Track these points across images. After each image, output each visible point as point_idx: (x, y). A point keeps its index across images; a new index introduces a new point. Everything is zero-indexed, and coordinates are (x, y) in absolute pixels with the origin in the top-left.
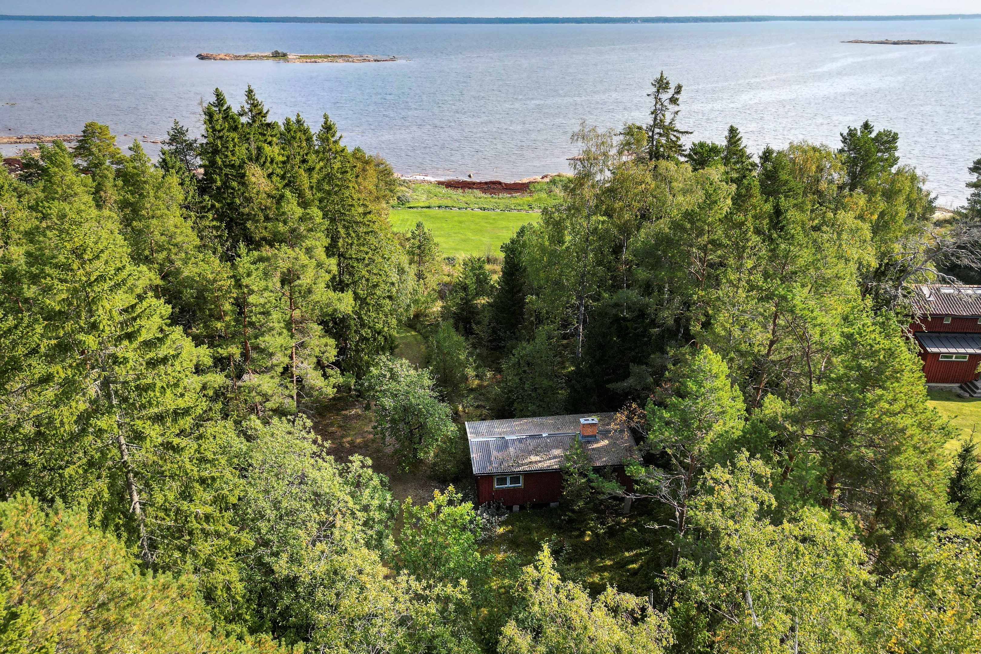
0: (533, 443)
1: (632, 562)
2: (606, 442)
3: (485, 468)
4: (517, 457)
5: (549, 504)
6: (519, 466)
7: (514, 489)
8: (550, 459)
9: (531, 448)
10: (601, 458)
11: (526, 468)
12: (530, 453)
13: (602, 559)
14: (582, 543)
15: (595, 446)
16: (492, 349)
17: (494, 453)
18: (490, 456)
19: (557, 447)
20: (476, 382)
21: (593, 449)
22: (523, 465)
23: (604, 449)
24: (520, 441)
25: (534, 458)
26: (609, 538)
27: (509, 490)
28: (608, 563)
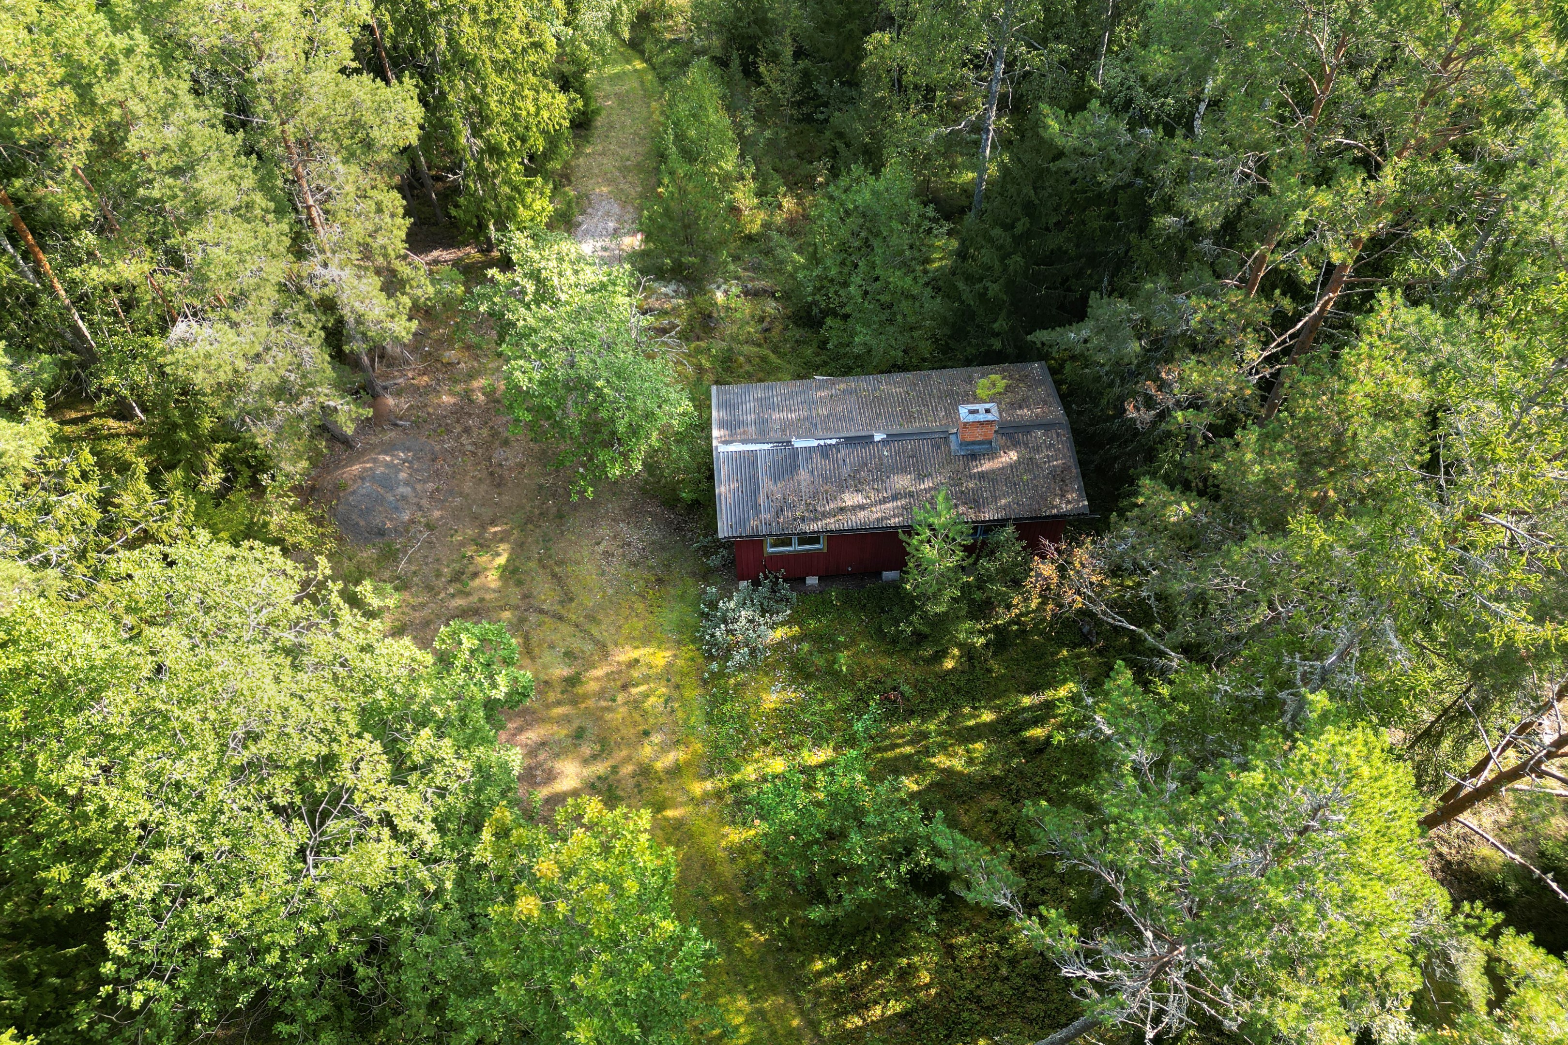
0: (851, 457)
1: (1036, 722)
2: (1013, 456)
3: (743, 523)
4: (815, 495)
5: (880, 574)
6: (815, 519)
7: (807, 554)
8: (884, 501)
9: (845, 471)
10: (995, 499)
11: (831, 524)
12: (842, 486)
13: (975, 708)
14: (938, 676)
15: (987, 466)
16: (799, 121)
17: (766, 484)
18: (755, 493)
19: (904, 471)
20: (761, 216)
21: (982, 476)
22: (825, 515)
23: (1008, 474)
24: (824, 451)
25: (851, 499)
26: (995, 654)
27: (796, 556)
28: (987, 717)
